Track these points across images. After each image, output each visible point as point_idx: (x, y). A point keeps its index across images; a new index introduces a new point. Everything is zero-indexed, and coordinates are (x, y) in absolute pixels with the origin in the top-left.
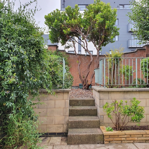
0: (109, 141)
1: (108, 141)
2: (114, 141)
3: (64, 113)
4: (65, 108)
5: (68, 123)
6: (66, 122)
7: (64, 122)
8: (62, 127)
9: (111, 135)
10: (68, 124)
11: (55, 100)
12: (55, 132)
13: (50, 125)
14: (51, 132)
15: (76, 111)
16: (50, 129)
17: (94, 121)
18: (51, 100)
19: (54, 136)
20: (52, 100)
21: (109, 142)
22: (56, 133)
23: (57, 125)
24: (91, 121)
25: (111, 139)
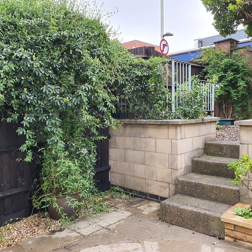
0: (235, 239)
1: (231, 237)
2: (248, 242)
3: (170, 163)
4: (171, 154)
5: (177, 182)
6: (174, 180)
7: (169, 180)
8: (168, 189)
9: (238, 226)
10: (176, 185)
11: (156, 139)
12: (157, 194)
13: (149, 181)
14: (151, 193)
15: (204, 165)
16: (150, 188)
17: (228, 190)
18: (150, 137)
19: (156, 201)
20: (152, 138)
21: (233, 239)
22: (158, 196)
23: (160, 183)
24: (220, 188)
25: (239, 235)
